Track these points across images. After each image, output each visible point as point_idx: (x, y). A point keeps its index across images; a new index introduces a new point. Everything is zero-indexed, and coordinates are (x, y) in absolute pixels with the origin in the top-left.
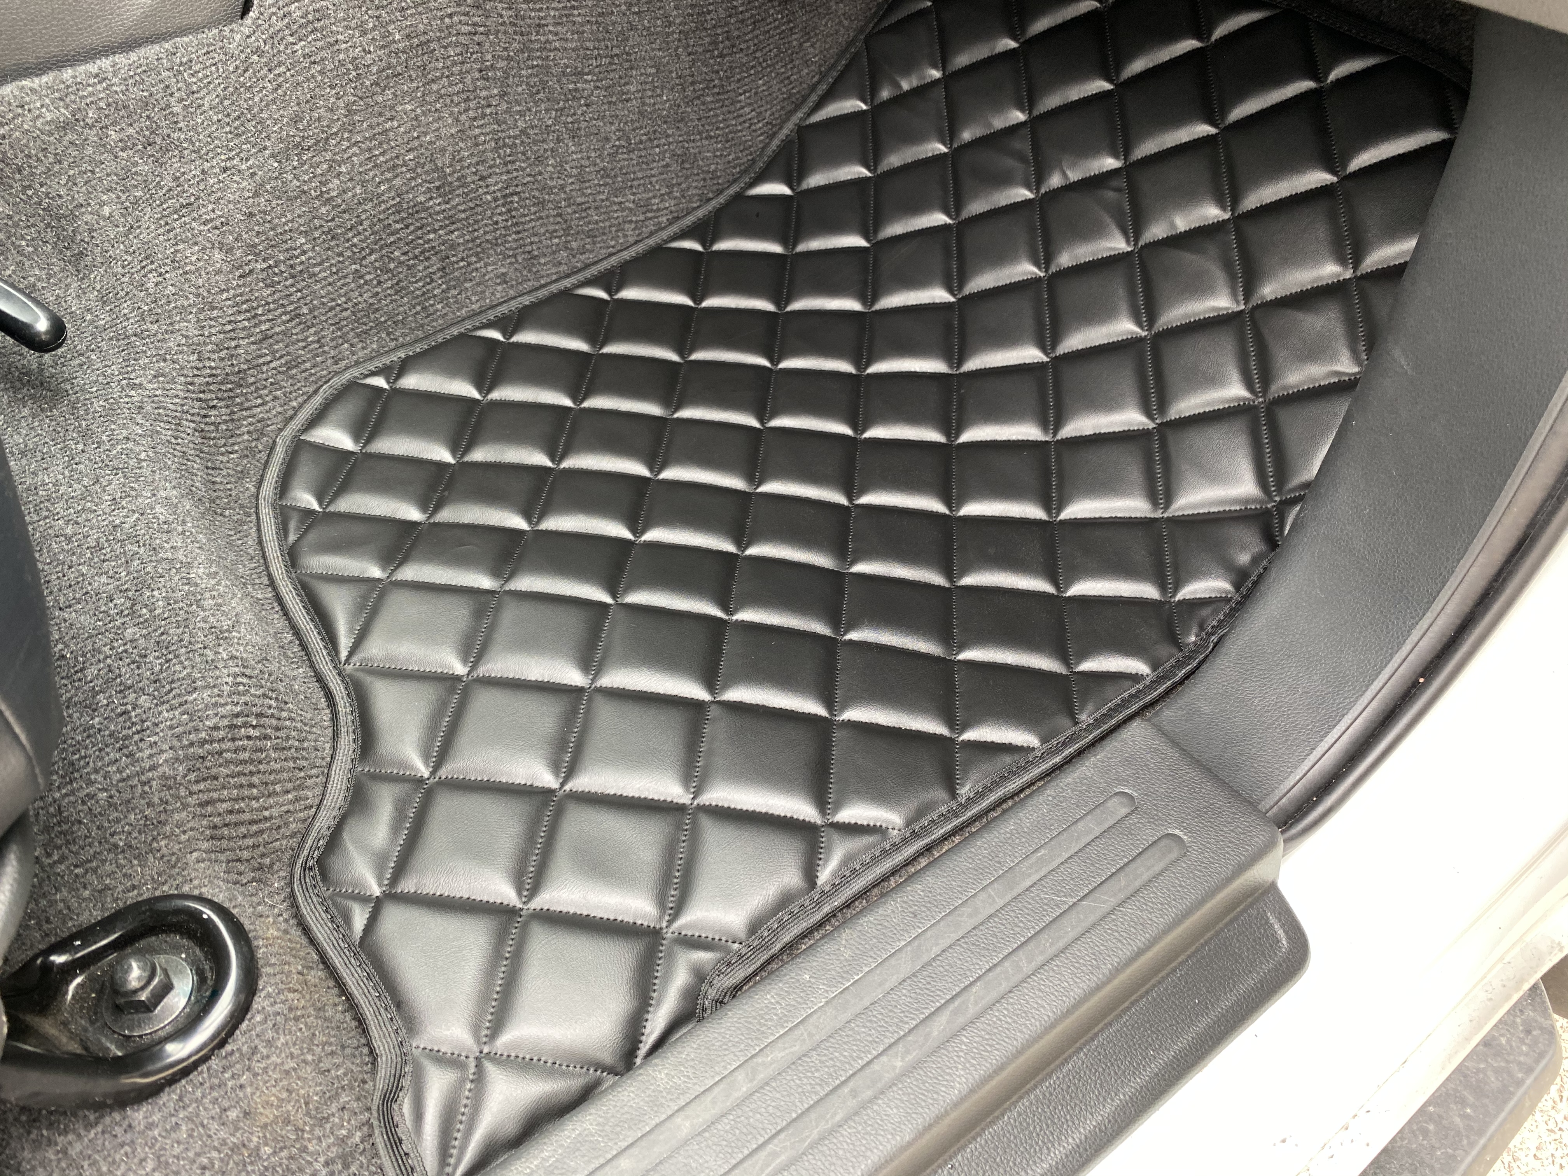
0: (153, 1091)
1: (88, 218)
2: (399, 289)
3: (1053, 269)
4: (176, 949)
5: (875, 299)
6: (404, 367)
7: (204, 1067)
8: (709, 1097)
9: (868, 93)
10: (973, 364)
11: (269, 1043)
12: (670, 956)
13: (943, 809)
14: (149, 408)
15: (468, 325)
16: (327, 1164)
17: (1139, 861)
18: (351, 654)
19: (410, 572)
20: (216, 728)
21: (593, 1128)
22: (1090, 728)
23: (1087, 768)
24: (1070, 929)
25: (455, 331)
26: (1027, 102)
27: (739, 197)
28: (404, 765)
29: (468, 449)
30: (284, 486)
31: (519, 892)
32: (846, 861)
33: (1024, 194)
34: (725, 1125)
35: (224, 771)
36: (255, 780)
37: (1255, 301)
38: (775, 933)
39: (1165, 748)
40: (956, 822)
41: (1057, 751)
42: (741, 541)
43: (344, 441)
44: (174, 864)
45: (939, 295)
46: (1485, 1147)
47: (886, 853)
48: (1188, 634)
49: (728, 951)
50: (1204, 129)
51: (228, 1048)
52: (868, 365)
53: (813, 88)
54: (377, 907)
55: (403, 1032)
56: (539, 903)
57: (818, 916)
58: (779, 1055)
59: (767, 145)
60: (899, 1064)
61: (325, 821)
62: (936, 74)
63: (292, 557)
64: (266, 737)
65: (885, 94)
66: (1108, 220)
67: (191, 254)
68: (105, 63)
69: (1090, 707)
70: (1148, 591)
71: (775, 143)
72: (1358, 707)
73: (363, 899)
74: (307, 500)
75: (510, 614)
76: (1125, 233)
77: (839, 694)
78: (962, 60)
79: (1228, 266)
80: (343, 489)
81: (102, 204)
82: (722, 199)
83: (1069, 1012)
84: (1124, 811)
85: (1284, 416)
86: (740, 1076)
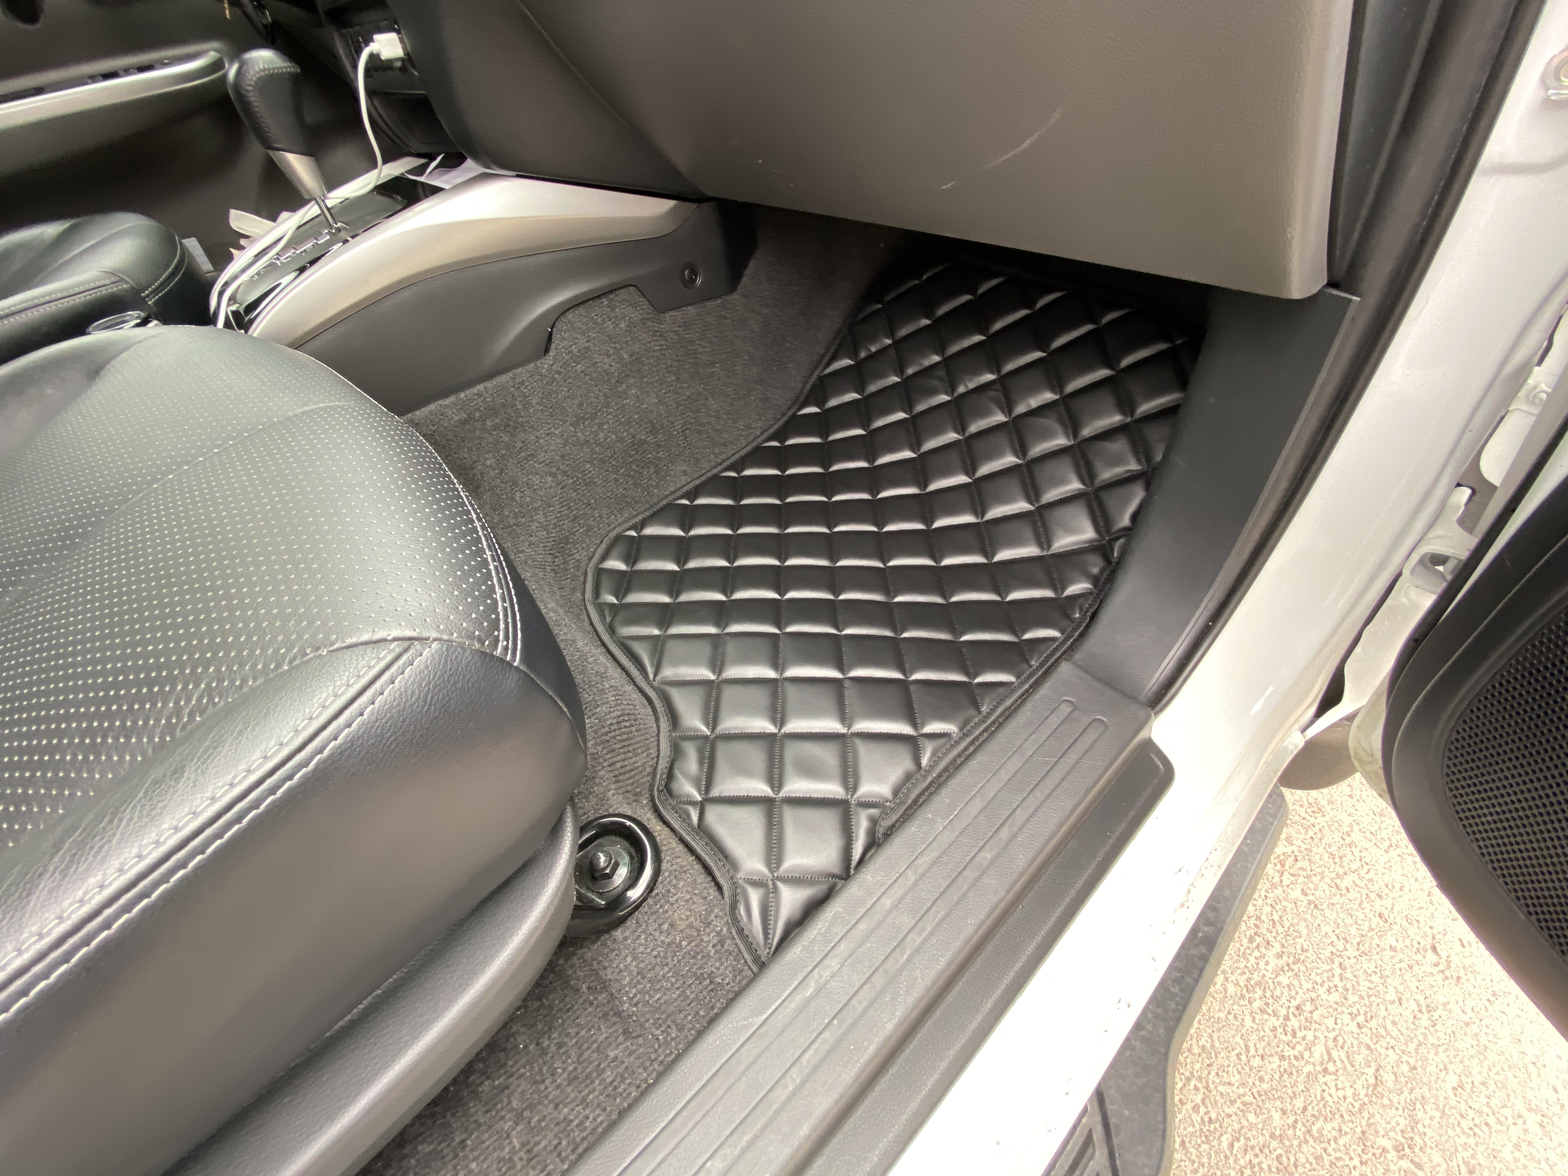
0: (623, 920)
1: (479, 467)
2: (636, 485)
3: (967, 434)
4: (615, 844)
5: (874, 460)
6: (643, 524)
7: (645, 904)
8: (897, 885)
9: (853, 355)
10: (933, 487)
11: (675, 887)
12: (857, 814)
13: (976, 720)
14: (530, 562)
15: (671, 498)
16: (714, 946)
17: (1085, 735)
18: (655, 675)
19: (674, 630)
20: (612, 724)
21: (841, 910)
22: (1038, 669)
23: (1045, 690)
24: (1057, 774)
25: (664, 502)
26: (941, 351)
27: (794, 416)
28: (697, 730)
29: (685, 562)
30: (597, 593)
31: (773, 790)
32: (934, 754)
33: (944, 398)
34: (908, 899)
35: (618, 746)
36: (630, 748)
37: (1079, 439)
38: (907, 795)
39: (1083, 674)
40: (984, 726)
41: (1025, 682)
42: (836, 593)
43: (620, 566)
44: (603, 799)
45: (907, 454)
46: (1261, 859)
47: (953, 746)
48: (1074, 613)
49: (885, 807)
50: (1038, 355)
51: (655, 892)
52: (878, 494)
53: (823, 356)
54: (701, 807)
55: (732, 871)
56: (782, 794)
57: (927, 783)
58: (927, 859)
59: (803, 388)
60: (989, 856)
61: (663, 764)
62: (888, 342)
63: (612, 630)
64: (631, 726)
65: (863, 355)
66: (994, 407)
67: (536, 480)
68: (480, 387)
69: (1035, 657)
70: (1048, 593)
71: (808, 387)
72: (1180, 641)
73: (694, 803)
74: (612, 599)
75: (731, 647)
76: (1003, 412)
77: (907, 666)
78: (903, 332)
79: (1061, 422)
80: (627, 591)
81: (486, 459)
82: (785, 419)
83: (1068, 818)
84: (1069, 709)
85: (1105, 496)
86: (909, 872)
